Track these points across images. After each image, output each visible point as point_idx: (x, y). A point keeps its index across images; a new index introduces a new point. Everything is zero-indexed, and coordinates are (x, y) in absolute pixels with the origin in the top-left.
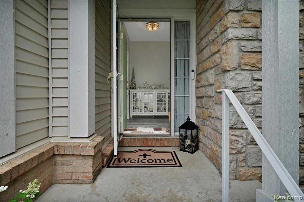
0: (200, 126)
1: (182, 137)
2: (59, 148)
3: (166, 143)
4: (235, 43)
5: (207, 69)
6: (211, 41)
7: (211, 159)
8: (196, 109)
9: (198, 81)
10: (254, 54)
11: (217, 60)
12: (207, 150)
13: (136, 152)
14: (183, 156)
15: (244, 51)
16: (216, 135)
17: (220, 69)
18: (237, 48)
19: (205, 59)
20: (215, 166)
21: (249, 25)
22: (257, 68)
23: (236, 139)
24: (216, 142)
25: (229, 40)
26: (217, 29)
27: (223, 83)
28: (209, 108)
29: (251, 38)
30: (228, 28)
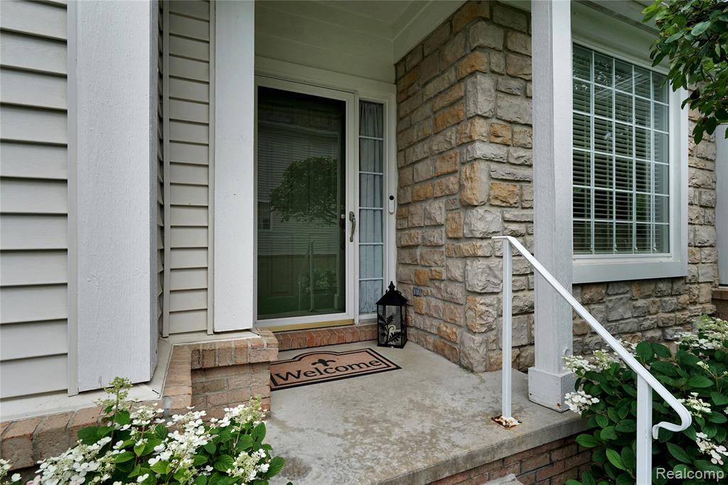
0: (410, 298)
1: (383, 320)
2: (203, 355)
3: (349, 338)
4: (482, 166)
5: (427, 198)
6: (437, 152)
7: (438, 350)
8: (397, 268)
9: (400, 217)
10: (505, 184)
11: (451, 186)
12: (428, 337)
13: (300, 358)
14: (390, 354)
15: (493, 178)
16: (450, 308)
17: (457, 202)
18: (486, 173)
19: (421, 180)
20: (449, 360)
21: (499, 140)
22: (508, 204)
23: (487, 309)
24: (451, 319)
25: (475, 159)
26: (451, 136)
27: (466, 224)
28: (433, 264)
29: (501, 160)
30: (474, 141)
